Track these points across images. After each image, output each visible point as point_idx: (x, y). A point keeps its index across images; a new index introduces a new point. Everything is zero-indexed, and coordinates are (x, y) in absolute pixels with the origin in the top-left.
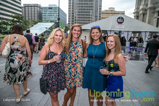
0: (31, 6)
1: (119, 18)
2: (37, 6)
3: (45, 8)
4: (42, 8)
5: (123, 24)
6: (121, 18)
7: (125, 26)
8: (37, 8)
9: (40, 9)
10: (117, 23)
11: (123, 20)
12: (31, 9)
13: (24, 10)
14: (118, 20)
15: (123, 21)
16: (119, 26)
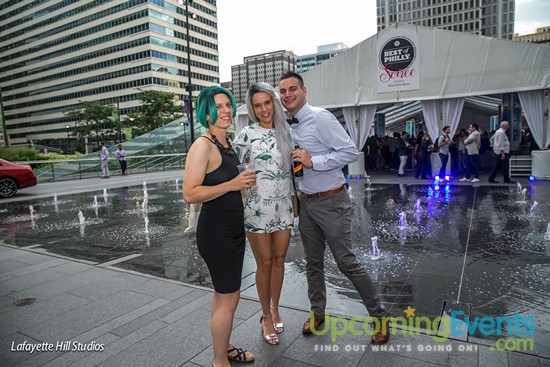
0: (265, 60)
1: (390, 46)
2: (282, 58)
3: (306, 60)
4: (298, 61)
5: (410, 69)
6: (397, 44)
7: (420, 81)
8: (280, 62)
9: (291, 65)
10: (381, 70)
11: (412, 52)
12: (263, 70)
13: (245, 76)
14: (386, 54)
15: (412, 56)
16: (392, 81)
